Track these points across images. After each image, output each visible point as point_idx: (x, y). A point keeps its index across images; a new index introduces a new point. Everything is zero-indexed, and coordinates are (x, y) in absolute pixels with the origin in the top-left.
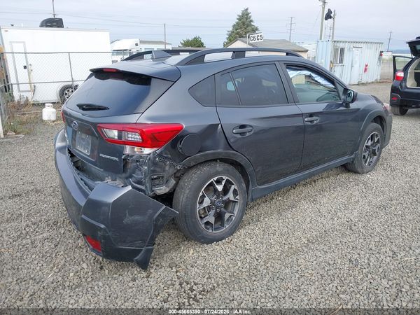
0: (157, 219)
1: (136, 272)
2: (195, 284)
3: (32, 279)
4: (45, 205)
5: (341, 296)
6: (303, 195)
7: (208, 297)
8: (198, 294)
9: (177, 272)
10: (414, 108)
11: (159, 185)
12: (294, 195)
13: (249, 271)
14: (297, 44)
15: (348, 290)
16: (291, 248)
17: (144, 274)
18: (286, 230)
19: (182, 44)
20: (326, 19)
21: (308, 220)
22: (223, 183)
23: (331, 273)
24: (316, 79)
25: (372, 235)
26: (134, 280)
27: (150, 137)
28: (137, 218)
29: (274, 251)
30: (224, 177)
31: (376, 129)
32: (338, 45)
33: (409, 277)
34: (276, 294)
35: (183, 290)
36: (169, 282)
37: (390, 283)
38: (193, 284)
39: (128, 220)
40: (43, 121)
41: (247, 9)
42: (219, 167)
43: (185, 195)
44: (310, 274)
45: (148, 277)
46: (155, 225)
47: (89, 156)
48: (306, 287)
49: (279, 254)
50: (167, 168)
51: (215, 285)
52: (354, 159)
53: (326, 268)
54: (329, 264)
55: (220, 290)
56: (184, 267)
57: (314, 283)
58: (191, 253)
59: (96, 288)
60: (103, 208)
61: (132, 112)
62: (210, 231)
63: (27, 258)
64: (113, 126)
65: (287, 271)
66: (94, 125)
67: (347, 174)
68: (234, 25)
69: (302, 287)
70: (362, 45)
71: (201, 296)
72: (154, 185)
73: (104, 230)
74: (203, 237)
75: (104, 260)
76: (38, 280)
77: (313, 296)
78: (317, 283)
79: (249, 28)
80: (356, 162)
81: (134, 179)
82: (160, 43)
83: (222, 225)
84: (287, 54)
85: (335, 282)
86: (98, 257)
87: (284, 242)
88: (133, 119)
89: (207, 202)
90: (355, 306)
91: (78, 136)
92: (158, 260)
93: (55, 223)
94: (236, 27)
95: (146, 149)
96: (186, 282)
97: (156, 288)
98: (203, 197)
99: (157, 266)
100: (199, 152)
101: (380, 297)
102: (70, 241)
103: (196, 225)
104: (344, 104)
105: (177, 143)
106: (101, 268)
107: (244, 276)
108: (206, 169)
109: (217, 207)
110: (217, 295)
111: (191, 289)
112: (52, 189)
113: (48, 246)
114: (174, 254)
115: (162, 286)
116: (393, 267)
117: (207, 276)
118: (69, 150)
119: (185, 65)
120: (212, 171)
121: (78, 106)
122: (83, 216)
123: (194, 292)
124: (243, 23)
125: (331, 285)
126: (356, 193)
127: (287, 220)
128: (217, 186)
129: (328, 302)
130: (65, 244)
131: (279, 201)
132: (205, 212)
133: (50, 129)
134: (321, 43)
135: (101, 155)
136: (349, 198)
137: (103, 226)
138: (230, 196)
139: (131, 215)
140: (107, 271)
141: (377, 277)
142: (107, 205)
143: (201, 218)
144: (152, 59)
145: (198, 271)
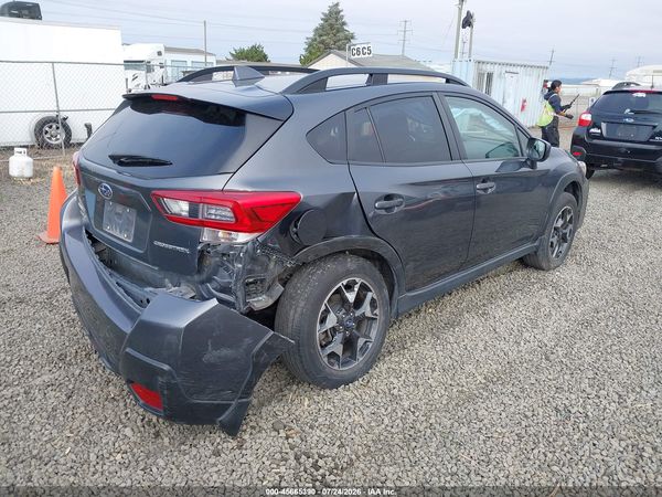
0: (259, 354)
1: (218, 440)
2: (321, 457)
3: (34, 457)
4: (38, 326)
5: (555, 468)
6: (464, 304)
7: (344, 477)
8: (327, 473)
9: (287, 438)
10: (604, 168)
11: (256, 293)
12: (450, 304)
13: (403, 432)
14: (422, 63)
15: (564, 458)
16: (462, 392)
17: (235, 444)
18: (449, 362)
19: (232, 55)
20: (464, 27)
21: (481, 345)
22: (356, 289)
23: (532, 430)
24: (488, 122)
25: (582, 368)
26: (217, 453)
27: (249, 214)
28: (225, 352)
29: (436, 397)
30: (357, 280)
31: (569, 202)
32: (484, 67)
33: (648, 434)
34: (454, 469)
35: (302, 469)
36: (278, 456)
37: (623, 444)
38: (316, 457)
39: (211, 355)
40: (10, 177)
41: (337, 5)
42: (352, 263)
43: (299, 310)
44: (500, 434)
45: (240, 447)
46: (255, 365)
47: (129, 244)
48: (498, 456)
49: (444, 402)
50: (272, 265)
51: (353, 457)
52: (537, 247)
53: (524, 424)
54: (526, 416)
55: (362, 466)
56: (298, 429)
57: (509, 448)
58: (305, 405)
59: (154, 469)
60: (169, 337)
61: (216, 171)
62: (336, 367)
63: (19, 420)
64: (179, 194)
65: (464, 430)
66: (147, 192)
67: (525, 271)
68: (317, 30)
69: (493, 456)
70: (518, 69)
71: (333, 477)
72: (248, 294)
73: (169, 373)
74: (325, 379)
75: (160, 420)
76: (47, 459)
77: (510, 469)
78: (513, 447)
79: (341, 35)
80: (540, 252)
81: (215, 285)
82: (198, 52)
83: (353, 357)
84: (448, 81)
85: (541, 445)
86: (149, 416)
87: (450, 382)
88: (216, 183)
89: (332, 320)
90: (578, 484)
91: (107, 208)
92: (253, 418)
93: (62, 358)
94: (320, 31)
95: (241, 234)
96: (305, 454)
97: (258, 466)
98: (327, 311)
99: (253, 428)
100: (325, 238)
101: (613, 468)
102: (94, 388)
103: (314, 358)
104: (529, 163)
105: (290, 224)
106: (157, 435)
107: (397, 441)
108: (330, 266)
109: (346, 328)
110: (359, 474)
111: (316, 467)
112: (45, 296)
113: (54, 397)
114: (276, 407)
115: (267, 463)
116: (622, 418)
117: (338, 443)
118: (87, 232)
119: (298, 92)
120: (341, 269)
121: (111, 157)
122: (128, 350)
123: (321, 471)
124: (331, 26)
125: (536, 451)
126: (545, 301)
127: (449, 346)
128: (347, 294)
129: (536, 479)
130: (84, 394)
131: (430, 314)
132: (327, 336)
133: (23, 191)
134: (458, 64)
135: (156, 243)
136: (537, 308)
137: (166, 367)
138: (366, 309)
139: (216, 347)
140: (166, 440)
141: (602, 435)
142: (176, 331)
143: (322, 347)
144: (234, 80)
145: (323, 435)
